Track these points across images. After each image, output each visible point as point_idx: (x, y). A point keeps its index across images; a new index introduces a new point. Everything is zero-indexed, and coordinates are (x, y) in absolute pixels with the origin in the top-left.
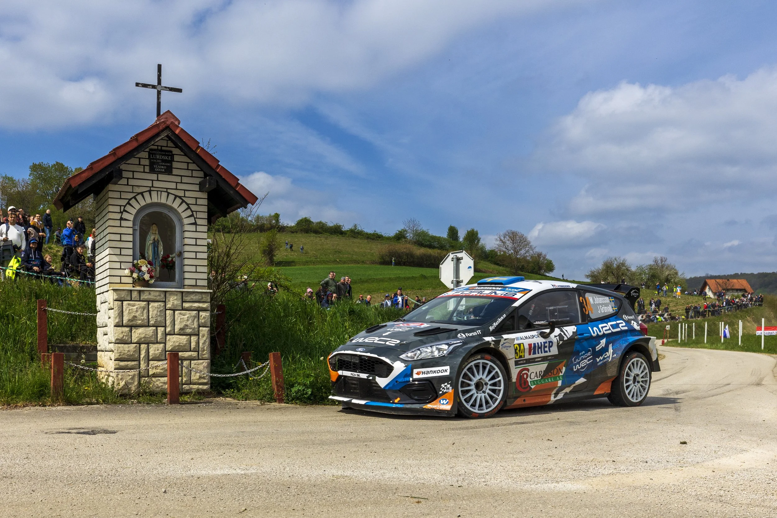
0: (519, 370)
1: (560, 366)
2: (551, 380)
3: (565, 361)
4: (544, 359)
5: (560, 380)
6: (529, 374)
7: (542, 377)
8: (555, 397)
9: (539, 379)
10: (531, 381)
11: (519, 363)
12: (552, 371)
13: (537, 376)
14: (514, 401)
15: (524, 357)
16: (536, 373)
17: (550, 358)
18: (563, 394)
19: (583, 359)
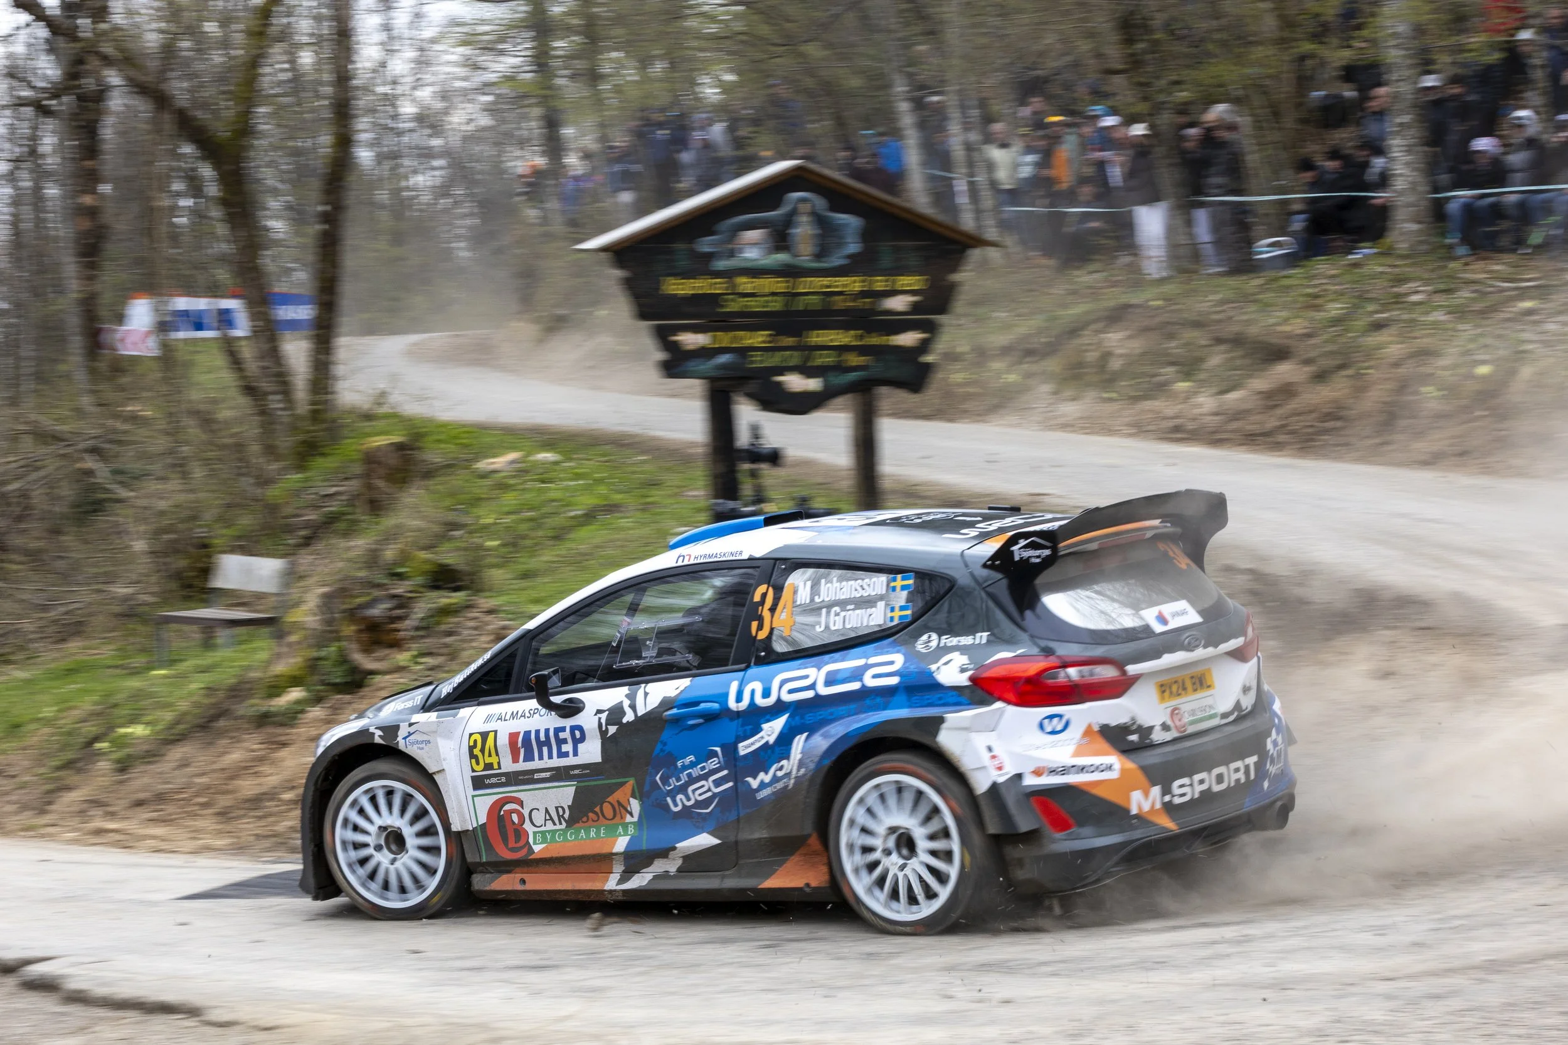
0: (490, 800)
1: (618, 795)
2: (598, 833)
3: (631, 782)
4: (560, 775)
5: (626, 834)
6: (526, 812)
7: (571, 823)
8: (620, 882)
9: (558, 827)
10: (535, 833)
11: (487, 782)
12: (597, 809)
13: (551, 819)
14: (492, 881)
15: (500, 768)
16: (547, 811)
17: (576, 772)
18: (649, 876)
19: (692, 780)
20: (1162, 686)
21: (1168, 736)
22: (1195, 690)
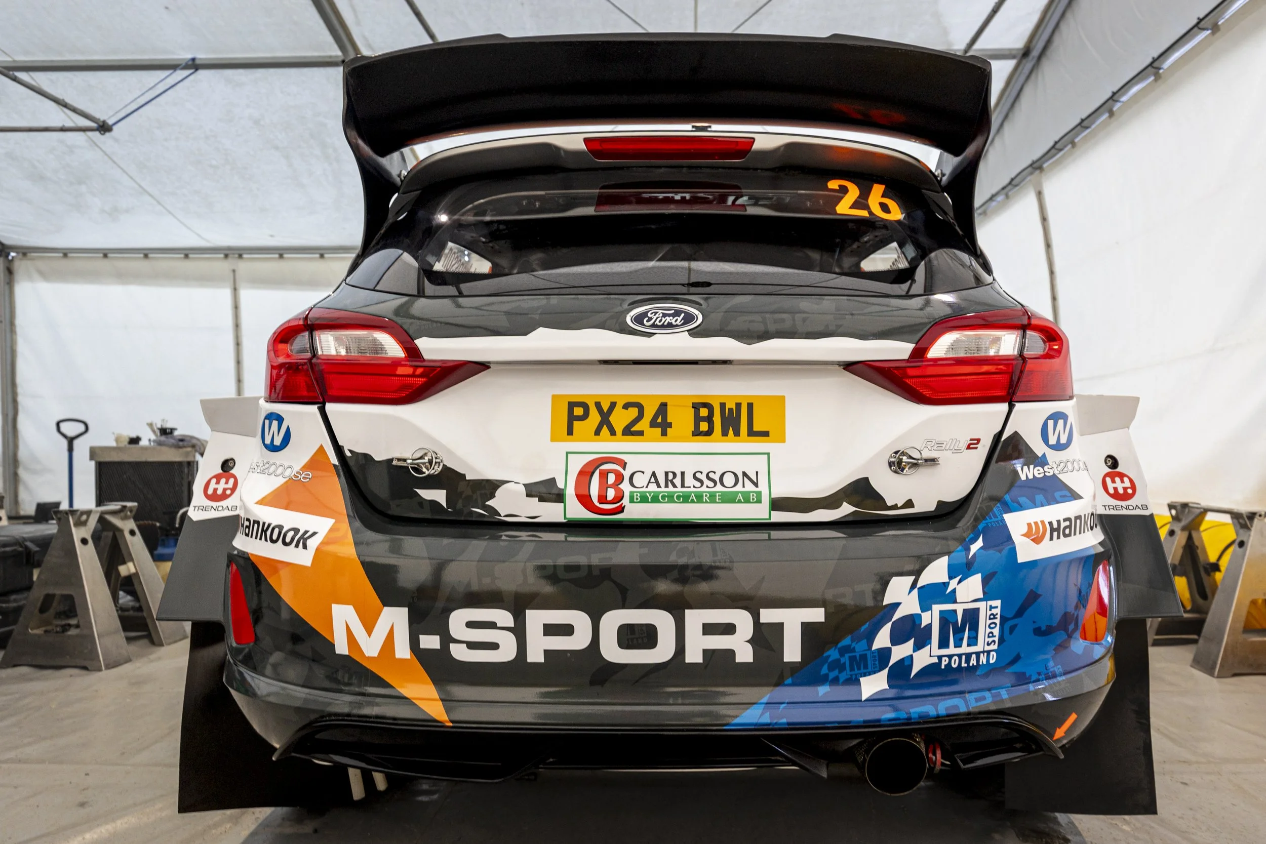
20: (572, 405)
21: (551, 512)
22: (697, 433)
